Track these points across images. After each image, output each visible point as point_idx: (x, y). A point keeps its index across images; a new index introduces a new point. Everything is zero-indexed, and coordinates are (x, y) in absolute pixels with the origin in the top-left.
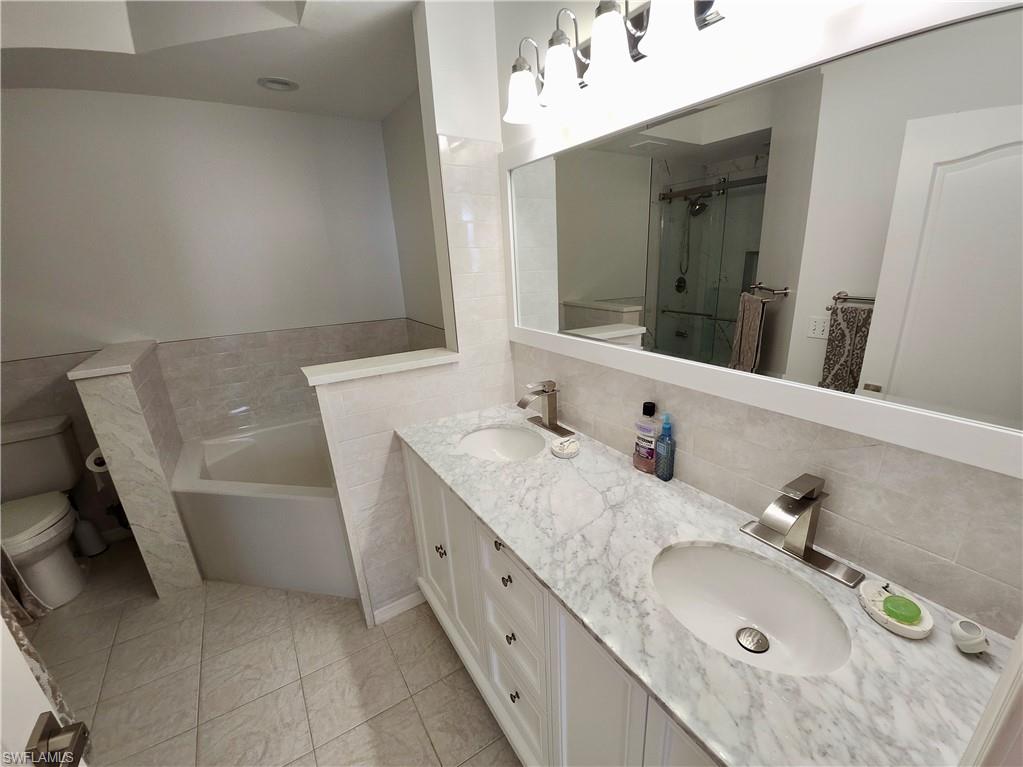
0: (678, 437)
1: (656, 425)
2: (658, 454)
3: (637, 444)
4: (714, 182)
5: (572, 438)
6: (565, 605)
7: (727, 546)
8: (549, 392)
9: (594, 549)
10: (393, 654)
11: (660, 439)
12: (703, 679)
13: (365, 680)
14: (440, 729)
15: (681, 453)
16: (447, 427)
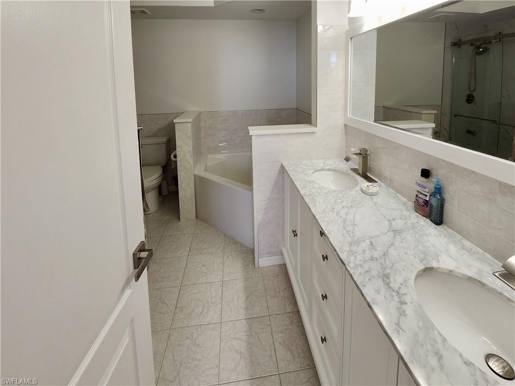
0: (447, 196)
1: (430, 185)
2: (431, 204)
3: (417, 195)
4: (492, 34)
5: (375, 184)
6: (352, 278)
7: (480, 282)
8: (364, 155)
9: (376, 252)
10: (264, 286)
11: (433, 195)
12: (439, 361)
13: (250, 294)
14: (280, 343)
15: (448, 207)
16: (307, 166)
